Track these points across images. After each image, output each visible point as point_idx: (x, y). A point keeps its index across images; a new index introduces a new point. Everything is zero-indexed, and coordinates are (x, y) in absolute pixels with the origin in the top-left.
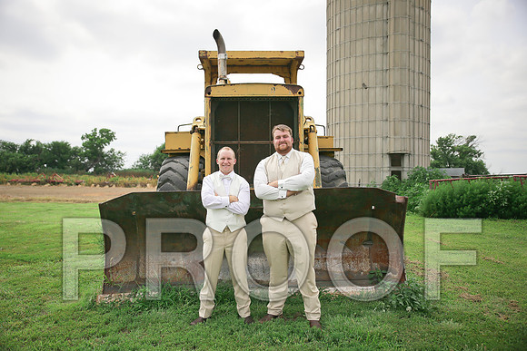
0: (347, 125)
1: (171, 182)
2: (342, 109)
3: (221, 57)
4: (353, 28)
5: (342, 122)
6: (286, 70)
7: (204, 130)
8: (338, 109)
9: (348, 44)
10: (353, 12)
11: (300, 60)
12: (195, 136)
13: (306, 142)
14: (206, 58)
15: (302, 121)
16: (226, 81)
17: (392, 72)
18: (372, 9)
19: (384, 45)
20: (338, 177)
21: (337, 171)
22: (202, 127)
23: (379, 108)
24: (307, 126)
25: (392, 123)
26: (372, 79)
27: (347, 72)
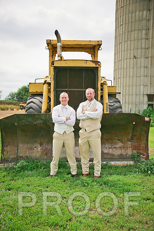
1: (33, 108)
2: (122, 70)
3: (59, 44)
4: (130, 24)
6: (92, 50)
7: (50, 83)
10: (130, 15)
13: (102, 90)
14: (50, 43)
15: (100, 79)
16: (61, 57)
17: (150, 49)
18: (141, 13)
19: (147, 34)
20: (117, 108)
21: (117, 105)
23: (142, 69)
25: (149, 78)
26: (139, 53)
27: (126, 49)
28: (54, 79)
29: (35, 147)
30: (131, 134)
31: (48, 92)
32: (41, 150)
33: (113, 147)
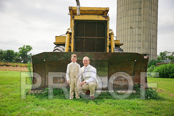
3: (78, 7)
7: (71, 33)
12: (68, 35)
14: (71, 9)
15: (108, 30)
17: (142, 22)
23: (137, 36)
25: (142, 42)
26: (134, 25)
27: (125, 22)
28: (74, 29)
29: (59, 79)
30: (133, 70)
31: (70, 43)
32: (63, 81)
33: (119, 79)
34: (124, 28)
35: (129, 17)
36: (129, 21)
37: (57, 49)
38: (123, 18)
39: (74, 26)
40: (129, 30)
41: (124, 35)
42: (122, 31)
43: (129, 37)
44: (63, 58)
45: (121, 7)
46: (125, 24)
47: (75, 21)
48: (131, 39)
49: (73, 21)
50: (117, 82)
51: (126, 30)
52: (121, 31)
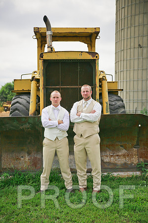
0: (128, 72)
1: (18, 110)
2: (125, 62)
3: (48, 33)
4: (134, 6)
5: (125, 70)
6: (88, 39)
7: (39, 80)
8: (122, 62)
9: (129, 18)
11: (97, 33)
12: (34, 83)
13: (100, 86)
14: (38, 32)
15: (98, 74)
16: (52, 48)
20: (119, 107)
21: (119, 103)
22: (38, 78)
24: (101, 77)
26: (145, 41)
27: (129, 37)
28: (43, 75)
29: (22, 157)
30: (136, 139)
31: (37, 90)
32: (29, 160)
33: (115, 154)
34: (129, 47)
35: (137, 29)
36: (137, 35)
37: (17, 102)
38: (126, 30)
39: (43, 70)
40: (136, 50)
41: (128, 58)
42: (125, 51)
43: (136, 62)
44: (27, 126)
45: (123, 10)
46: (129, 40)
47: (45, 61)
48: (140, 66)
49: (41, 61)
50: (112, 158)
51: (132, 50)
52: (122, 52)
